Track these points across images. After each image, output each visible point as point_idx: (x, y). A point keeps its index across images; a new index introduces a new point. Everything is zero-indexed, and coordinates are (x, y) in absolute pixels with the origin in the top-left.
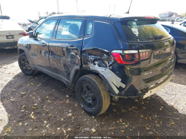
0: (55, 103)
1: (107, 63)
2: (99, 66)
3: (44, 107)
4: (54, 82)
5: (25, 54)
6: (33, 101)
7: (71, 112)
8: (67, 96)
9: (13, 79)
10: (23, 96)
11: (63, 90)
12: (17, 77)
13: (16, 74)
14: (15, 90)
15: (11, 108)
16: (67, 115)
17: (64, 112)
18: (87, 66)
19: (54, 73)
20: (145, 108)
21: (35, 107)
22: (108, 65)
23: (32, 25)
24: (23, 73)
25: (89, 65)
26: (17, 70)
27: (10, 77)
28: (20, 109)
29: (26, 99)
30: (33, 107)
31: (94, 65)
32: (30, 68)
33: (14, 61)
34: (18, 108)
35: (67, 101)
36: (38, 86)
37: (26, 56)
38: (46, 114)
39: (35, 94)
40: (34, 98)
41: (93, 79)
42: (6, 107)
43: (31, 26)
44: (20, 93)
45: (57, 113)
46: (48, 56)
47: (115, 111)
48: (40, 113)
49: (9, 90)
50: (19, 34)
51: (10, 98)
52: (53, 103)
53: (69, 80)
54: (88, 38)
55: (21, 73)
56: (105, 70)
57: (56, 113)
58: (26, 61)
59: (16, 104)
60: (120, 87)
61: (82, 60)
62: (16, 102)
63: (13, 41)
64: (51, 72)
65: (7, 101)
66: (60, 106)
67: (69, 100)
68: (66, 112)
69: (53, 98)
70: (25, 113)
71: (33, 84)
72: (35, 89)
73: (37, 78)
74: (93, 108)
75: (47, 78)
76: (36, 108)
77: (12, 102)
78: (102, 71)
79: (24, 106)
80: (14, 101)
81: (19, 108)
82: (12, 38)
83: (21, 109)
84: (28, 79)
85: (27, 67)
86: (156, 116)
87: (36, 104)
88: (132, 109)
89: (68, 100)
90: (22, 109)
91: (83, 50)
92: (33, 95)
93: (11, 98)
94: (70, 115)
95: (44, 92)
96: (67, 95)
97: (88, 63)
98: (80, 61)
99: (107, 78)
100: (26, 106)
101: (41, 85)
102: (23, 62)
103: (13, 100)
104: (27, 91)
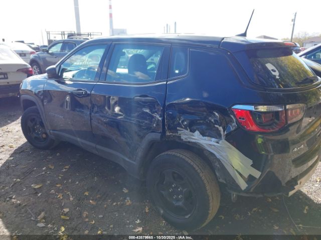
0: (105, 206)
1: (221, 128)
2: (203, 134)
3: (85, 216)
4: (94, 163)
5: (37, 109)
6: (59, 201)
7: (139, 225)
8: (125, 191)
9: (12, 158)
10: (37, 193)
11: (113, 177)
12: (20, 153)
13: (16, 146)
14: (19, 180)
15: (17, 219)
16: (134, 230)
17: (125, 225)
18: (174, 134)
19: (98, 147)
20: (276, 211)
21: (65, 215)
22: (222, 133)
23: (37, 54)
24: (29, 144)
25: (179, 132)
26: (17, 139)
27: (5, 154)
28: (34, 221)
29: (44, 200)
30: (62, 217)
31: (191, 133)
32: (44, 136)
33: (9, 121)
34: (31, 220)
35: (126, 201)
36: (64, 170)
37: (39, 113)
38: (91, 230)
39: (61, 188)
40: (60, 196)
41: (187, 159)
42: (5, 217)
43: (35, 57)
44: (30, 187)
45: (113, 228)
46: (89, 113)
47: (223, 218)
48: (77, 229)
49: (7, 181)
50: (17, 71)
51: (11, 198)
52: (100, 205)
53: (135, 161)
54: (175, 81)
55: (25, 144)
56: (218, 143)
57: (112, 226)
58: (38, 123)
59: (26, 211)
60: (250, 176)
61: (166, 123)
62: (25, 205)
63: (7, 84)
64: (93, 145)
65: (4, 204)
66: (116, 212)
67: (130, 199)
68: (129, 224)
69: (99, 196)
70: (47, 230)
71: (53, 168)
72: (60, 178)
73: (58, 154)
74: (187, 217)
75: (78, 155)
76: (68, 218)
77: (16, 207)
78: (210, 145)
79: (43, 214)
80: (20, 205)
81: (32, 218)
82: (5, 78)
83: (38, 222)
84: (42, 156)
85: (38, 134)
86: (300, 225)
87: (66, 210)
88: (252, 212)
89: (128, 198)
90: (40, 222)
91: (167, 104)
92: (58, 191)
93: (14, 197)
94: (139, 231)
95: (77, 183)
96: (124, 189)
97: (178, 128)
98: (161, 124)
99: (222, 158)
100: (46, 213)
101: (70, 167)
102: (30, 124)
103: (19, 202)
104: (43, 181)
